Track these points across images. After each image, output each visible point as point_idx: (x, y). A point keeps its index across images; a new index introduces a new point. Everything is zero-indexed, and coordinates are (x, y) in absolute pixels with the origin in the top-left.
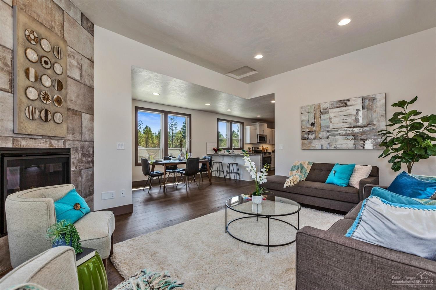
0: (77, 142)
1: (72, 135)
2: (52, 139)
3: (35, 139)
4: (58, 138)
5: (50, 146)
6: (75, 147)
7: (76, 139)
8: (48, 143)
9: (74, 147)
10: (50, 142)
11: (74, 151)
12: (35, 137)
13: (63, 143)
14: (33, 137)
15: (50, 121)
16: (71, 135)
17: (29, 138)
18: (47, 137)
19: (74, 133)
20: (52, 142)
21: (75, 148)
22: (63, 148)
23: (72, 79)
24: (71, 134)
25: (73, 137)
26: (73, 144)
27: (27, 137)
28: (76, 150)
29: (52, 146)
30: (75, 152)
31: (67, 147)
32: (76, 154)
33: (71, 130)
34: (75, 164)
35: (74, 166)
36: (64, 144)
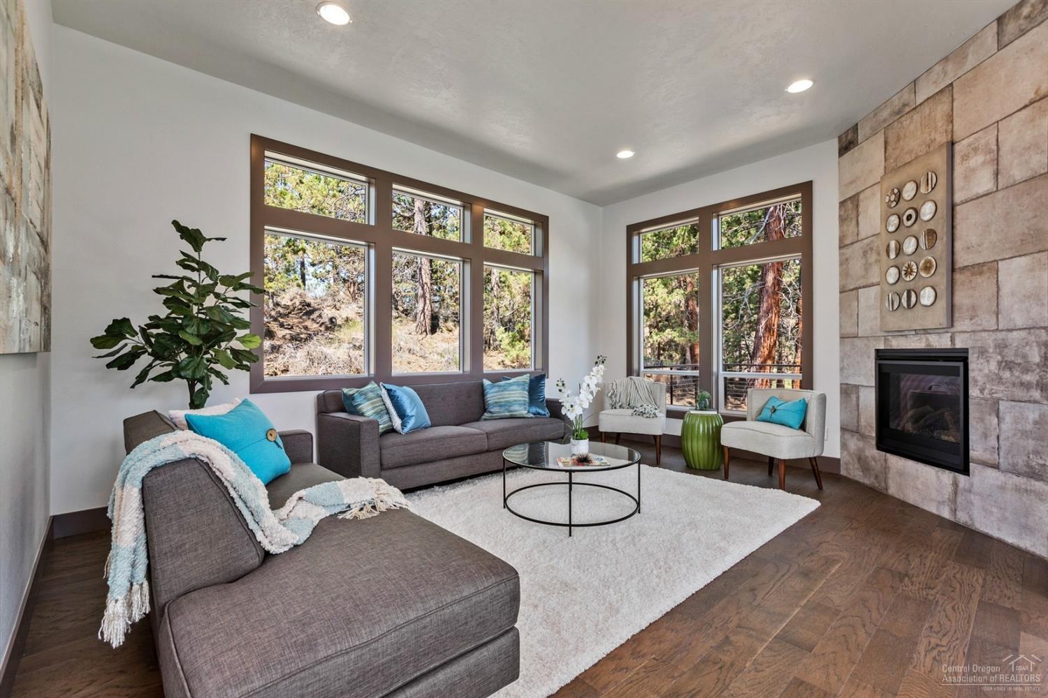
0: (984, 334)
1: (971, 319)
2: (930, 333)
3: (906, 335)
4: (940, 331)
5: (927, 345)
6: (980, 345)
7: (980, 328)
8: (924, 340)
9: (976, 346)
10: (927, 339)
11: (976, 355)
12: (907, 333)
13: (949, 339)
14: (904, 334)
15: (914, 306)
16: (967, 321)
17: (900, 336)
18: (922, 332)
19: (975, 316)
20: (930, 339)
21: (979, 347)
22: (949, 347)
23: (972, 200)
24: (967, 319)
25: (972, 324)
26: (974, 340)
27: (898, 334)
28: (983, 352)
29: (930, 346)
30: (978, 357)
31: (959, 345)
32: (982, 361)
33: (968, 310)
34: (980, 383)
35: (978, 388)
36: (951, 341)
